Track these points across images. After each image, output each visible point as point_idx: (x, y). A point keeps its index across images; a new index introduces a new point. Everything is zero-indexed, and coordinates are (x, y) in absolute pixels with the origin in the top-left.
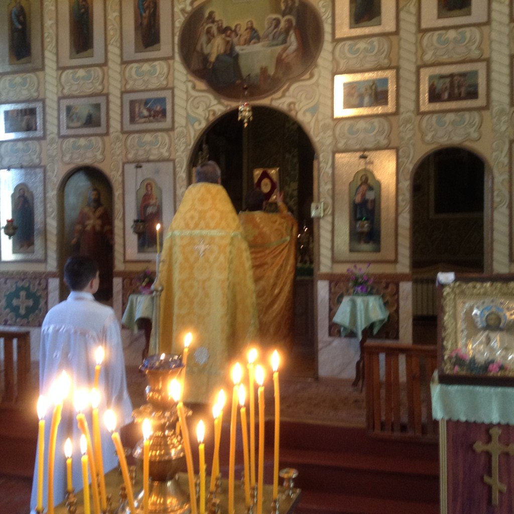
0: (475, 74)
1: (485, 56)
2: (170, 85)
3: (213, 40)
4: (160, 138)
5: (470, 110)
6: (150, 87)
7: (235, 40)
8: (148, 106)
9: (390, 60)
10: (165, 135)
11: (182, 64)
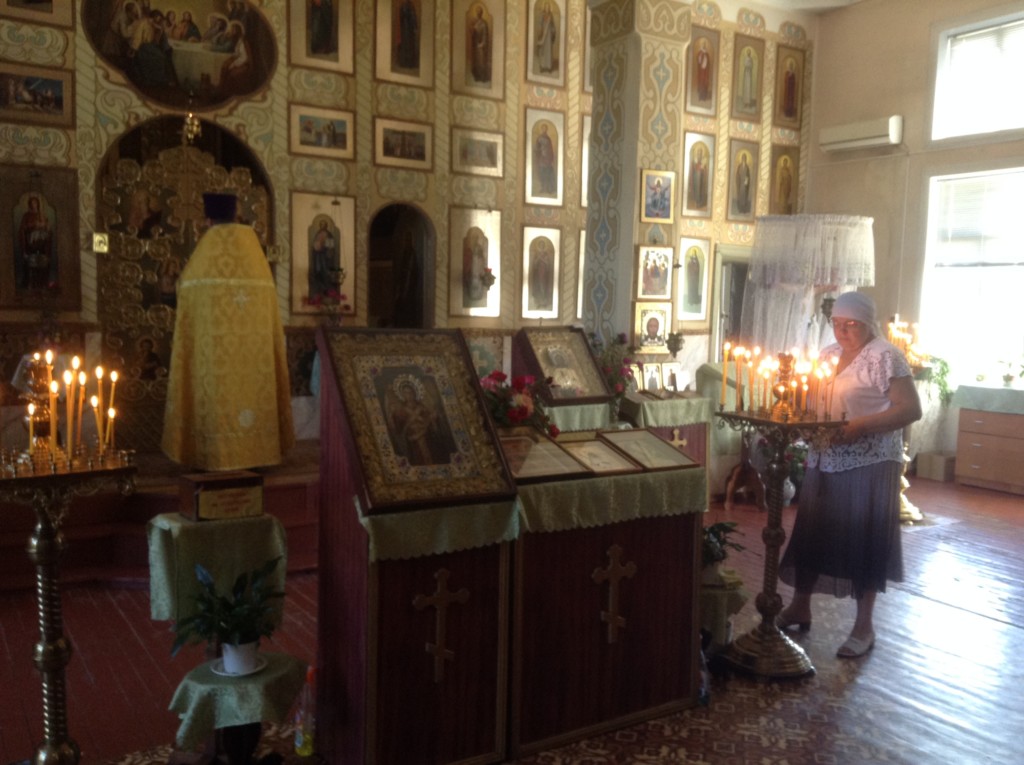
0: (422, 136)
1: (431, 121)
2: (68, 65)
3: (135, 23)
4: (51, 136)
5: (418, 170)
6: (34, 60)
7: (168, 30)
8: (32, 87)
9: (348, 103)
10: (60, 133)
11: (88, 40)
